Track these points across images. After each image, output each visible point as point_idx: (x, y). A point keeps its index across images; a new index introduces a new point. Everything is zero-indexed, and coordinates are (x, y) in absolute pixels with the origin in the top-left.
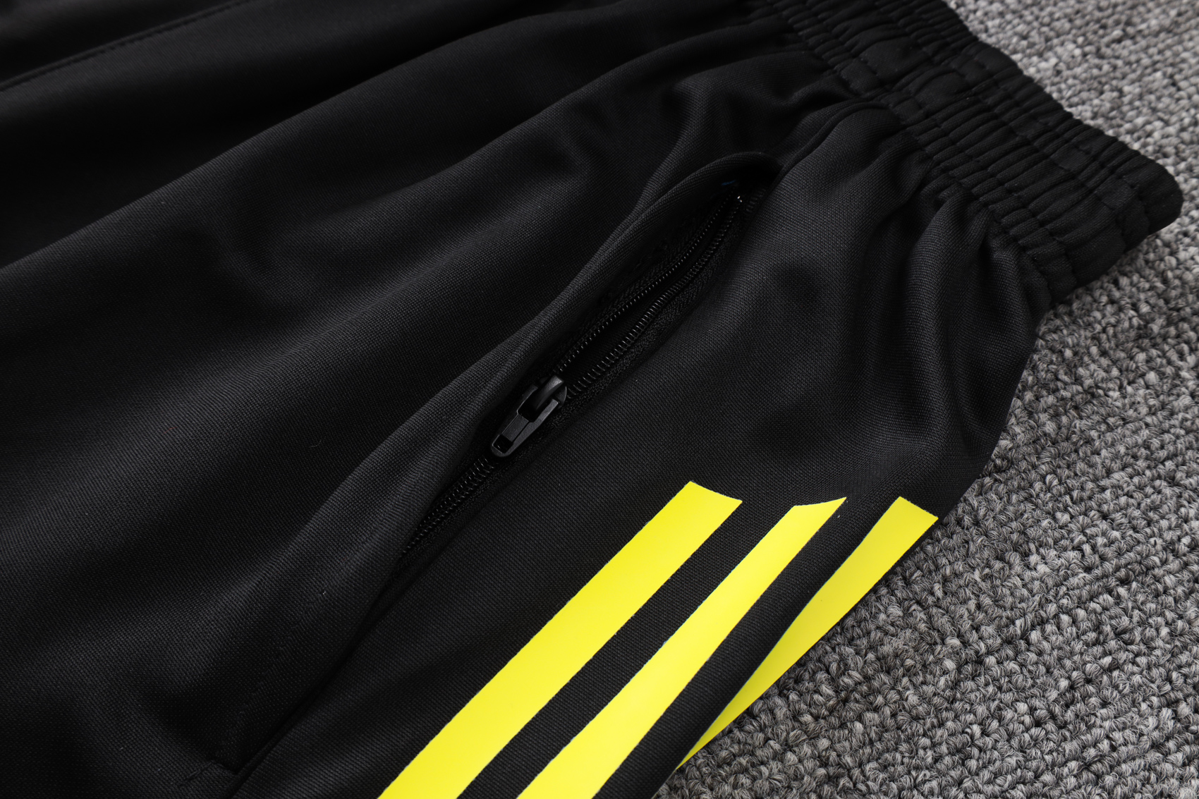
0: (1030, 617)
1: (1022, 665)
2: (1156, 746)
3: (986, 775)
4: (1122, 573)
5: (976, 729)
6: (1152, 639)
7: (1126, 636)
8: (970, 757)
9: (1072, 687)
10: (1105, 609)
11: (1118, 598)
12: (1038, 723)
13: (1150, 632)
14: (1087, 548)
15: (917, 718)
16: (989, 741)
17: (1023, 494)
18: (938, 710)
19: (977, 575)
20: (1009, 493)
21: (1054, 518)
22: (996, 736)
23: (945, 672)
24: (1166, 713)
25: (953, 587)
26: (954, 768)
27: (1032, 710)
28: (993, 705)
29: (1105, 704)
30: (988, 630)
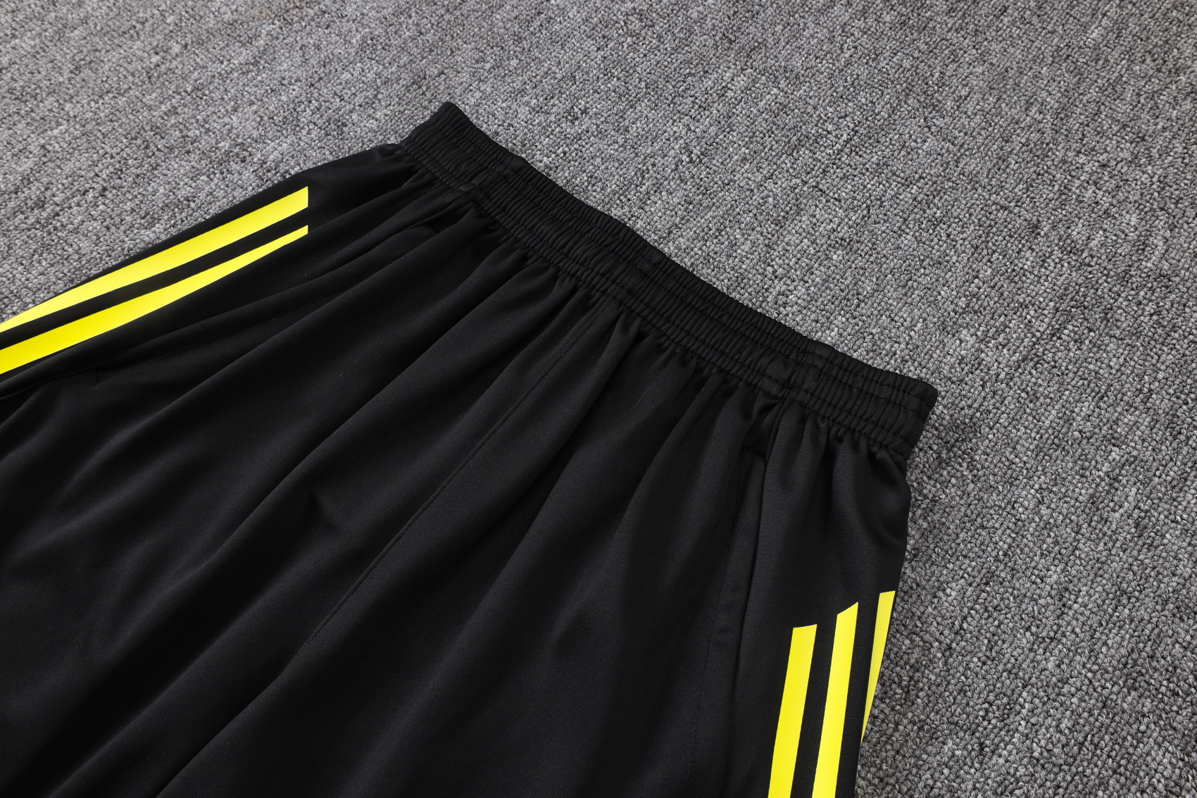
0: (959, 618)
1: (966, 641)
2: (1031, 650)
3: (976, 696)
4: (984, 581)
5: (963, 678)
6: (1009, 604)
7: (999, 608)
8: (966, 692)
9: (989, 641)
10: (985, 599)
11: (988, 593)
12: (984, 664)
13: (1007, 602)
14: (966, 575)
15: (938, 685)
16: (970, 680)
17: (930, 563)
18: (945, 678)
19: (930, 609)
20: (924, 564)
21: (947, 568)
22: (971, 677)
23: (940, 659)
24: (1028, 634)
25: (924, 619)
26: (963, 699)
27: (979, 659)
28: (964, 665)
29: (1004, 642)
30: (946, 632)
